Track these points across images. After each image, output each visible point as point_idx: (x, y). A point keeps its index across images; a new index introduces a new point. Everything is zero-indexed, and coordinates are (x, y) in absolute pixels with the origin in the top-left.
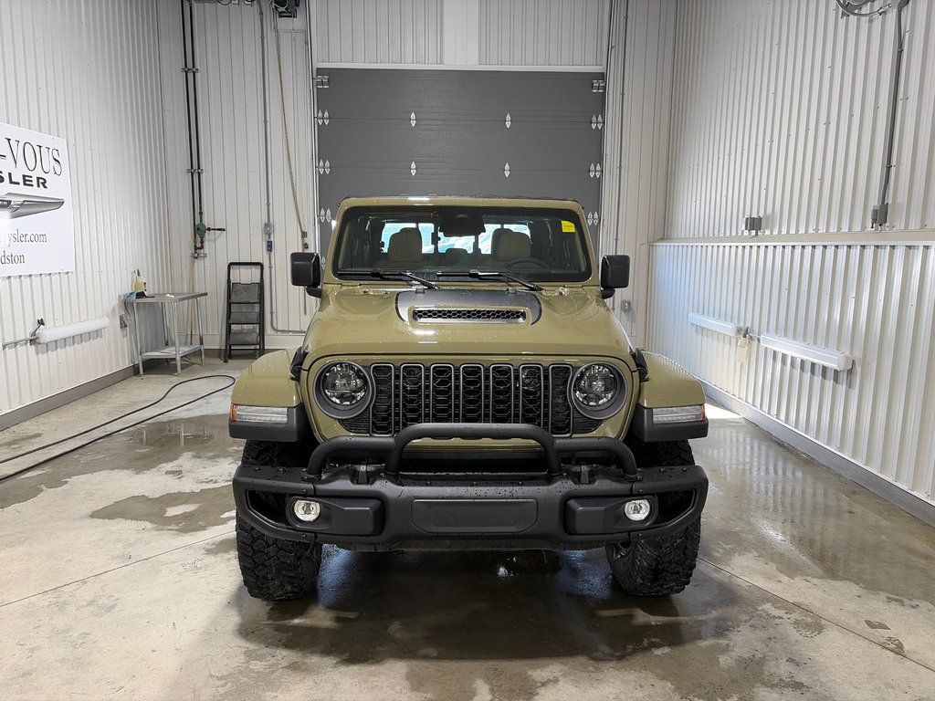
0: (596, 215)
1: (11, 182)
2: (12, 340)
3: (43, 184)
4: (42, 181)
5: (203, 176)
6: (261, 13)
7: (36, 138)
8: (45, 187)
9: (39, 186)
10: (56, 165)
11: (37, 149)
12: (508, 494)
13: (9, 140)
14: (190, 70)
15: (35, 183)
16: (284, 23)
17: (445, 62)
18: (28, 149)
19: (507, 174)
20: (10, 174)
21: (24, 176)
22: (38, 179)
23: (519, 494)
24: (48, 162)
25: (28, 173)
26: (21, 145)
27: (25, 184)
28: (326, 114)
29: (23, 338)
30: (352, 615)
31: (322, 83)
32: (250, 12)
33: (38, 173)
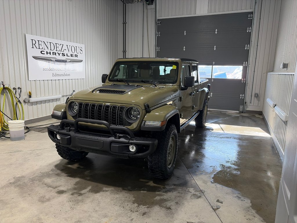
0: (246, 63)
1: (67, 56)
2: (66, 95)
3: (77, 56)
4: (76, 55)
5: (126, 53)
6: (143, 5)
7: (75, 45)
8: (77, 57)
9: (75, 57)
10: (81, 51)
11: (75, 48)
12: (97, 139)
13: (67, 45)
14: (124, 23)
15: (74, 56)
16: (149, 7)
17: (196, 13)
18: (73, 48)
19: (215, 49)
20: (67, 54)
21: (71, 54)
22: (75, 55)
23: (99, 139)
24: (78, 50)
25: (72, 53)
26: (71, 47)
27: (71, 56)
28: (160, 33)
29: (69, 94)
30: (82, 167)
31: (159, 24)
32: (140, 5)
33: (76, 53)
